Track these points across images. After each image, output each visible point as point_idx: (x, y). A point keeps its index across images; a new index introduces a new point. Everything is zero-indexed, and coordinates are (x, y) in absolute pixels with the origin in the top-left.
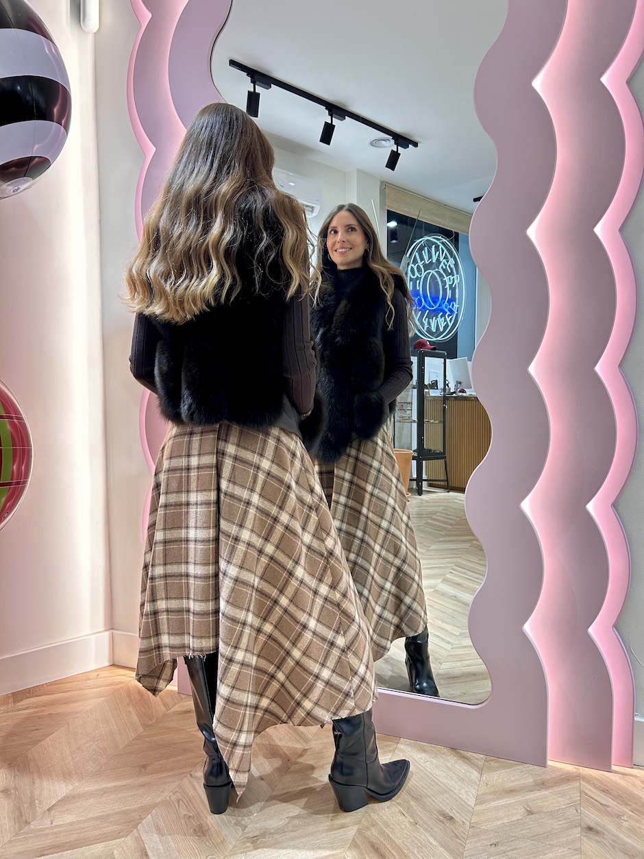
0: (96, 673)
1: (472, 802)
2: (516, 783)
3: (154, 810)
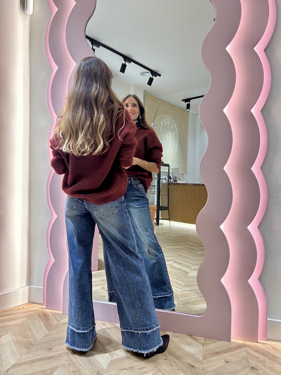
1: (201, 359)
2: (219, 349)
3: (58, 369)
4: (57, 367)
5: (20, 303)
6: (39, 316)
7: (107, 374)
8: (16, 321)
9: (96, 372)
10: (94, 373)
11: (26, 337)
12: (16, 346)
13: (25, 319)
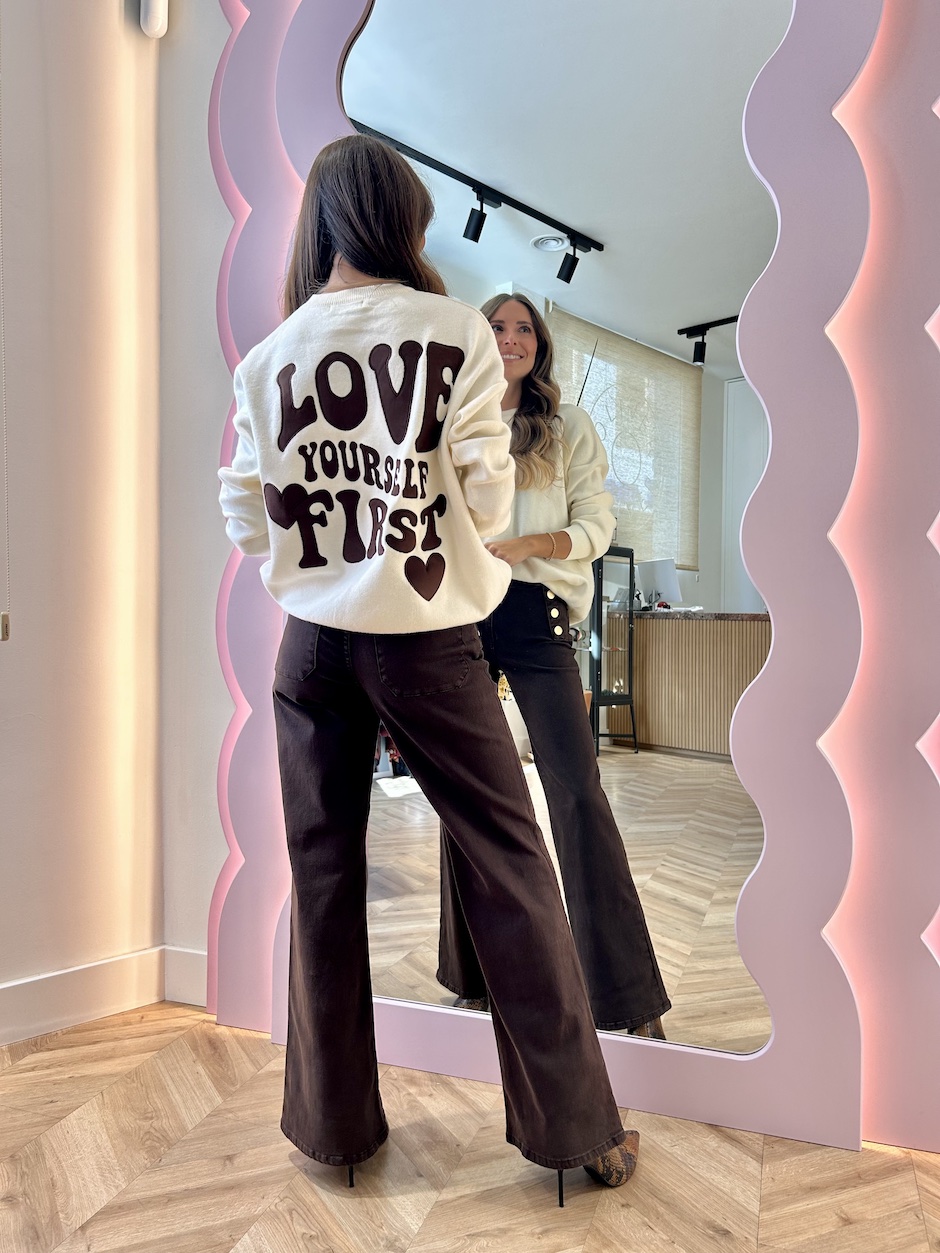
0: (139, 1014)
1: (755, 1207)
2: (817, 1177)
3: (253, 1227)
4: (250, 1221)
5: (131, 1003)
6: (195, 1048)
7: (422, 1248)
8: (118, 1061)
9: (382, 1240)
10: (377, 1244)
11: (150, 1115)
12: (114, 1146)
13: (148, 1055)
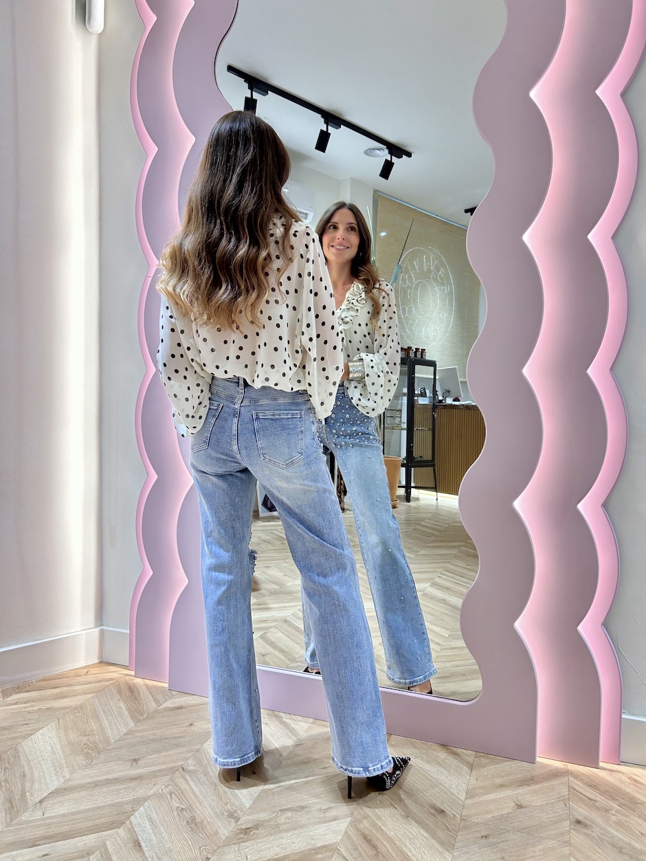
0: (86, 670)
1: (463, 797)
2: (505, 778)
3: (146, 803)
4: (146, 799)
6: (119, 692)
7: (251, 817)
8: (70, 699)
9: (226, 812)
10: (223, 814)
11: (88, 733)
13: (89, 696)
